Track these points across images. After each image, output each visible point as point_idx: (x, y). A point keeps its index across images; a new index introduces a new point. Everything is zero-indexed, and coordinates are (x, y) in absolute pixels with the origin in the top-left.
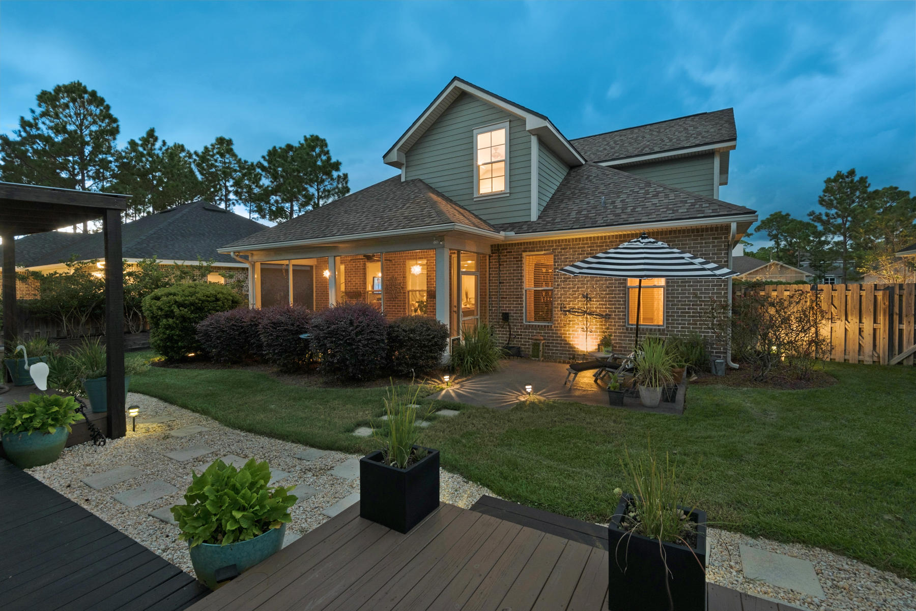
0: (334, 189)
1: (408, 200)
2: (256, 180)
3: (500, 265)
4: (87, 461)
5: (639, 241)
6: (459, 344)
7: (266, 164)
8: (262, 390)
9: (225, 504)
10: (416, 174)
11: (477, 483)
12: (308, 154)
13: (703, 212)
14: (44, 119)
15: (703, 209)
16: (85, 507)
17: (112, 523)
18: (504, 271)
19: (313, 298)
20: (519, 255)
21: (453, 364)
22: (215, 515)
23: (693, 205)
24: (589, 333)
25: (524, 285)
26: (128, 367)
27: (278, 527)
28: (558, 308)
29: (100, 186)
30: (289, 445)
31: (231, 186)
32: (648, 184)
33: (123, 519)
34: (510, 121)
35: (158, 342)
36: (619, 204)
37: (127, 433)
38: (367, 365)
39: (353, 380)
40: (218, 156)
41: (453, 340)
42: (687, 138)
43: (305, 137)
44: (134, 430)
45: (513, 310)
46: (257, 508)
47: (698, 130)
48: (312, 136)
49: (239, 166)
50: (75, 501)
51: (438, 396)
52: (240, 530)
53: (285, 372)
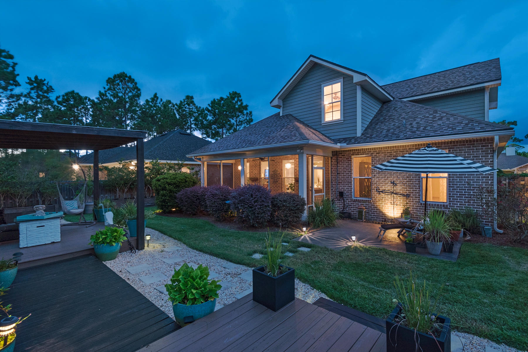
0: (245, 120)
1: (283, 127)
2: (205, 117)
3: (337, 163)
4: (128, 260)
5: (426, 149)
6: (312, 209)
7: (210, 108)
8: (207, 230)
9: (188, 285)
10: (289, 111)
11: (318, 290)
12: (231, 102)
13: (474, 129)
14: (109, 92)
15: (474, 127)
16: (128, 282)
17: (139, 290)
18: (340, 166)
19: (233, 181)
20: (350, 157)
21: (309, 221)
22: (184, 290)
23: (467, 124)
24: (395, 206)
25: (353, 175)
26: (146, 215)
27: (212, 300)
28: (374, 189)
29: (133, 123)
30: (219, 260)
31: (193, 121)
32: (436, 112)
33: (144, 289)
34: (344, 78)
35: (159, 202)
36: (415, 125)
37: (145, 248)
38: (260, 219)
39: (252, 227)
40: (187, 105)
41: (309, 207)
42: (465, 80)
43: (230, 93)
44: (148, 247)
45: (346, 190)
46: (203, 289)
47: (473, 74)
48: (233, 92)
49: (197, 110)
50: (124, 278)
51: (299, 239)
52: (195, 299)
53: (218, 221)
